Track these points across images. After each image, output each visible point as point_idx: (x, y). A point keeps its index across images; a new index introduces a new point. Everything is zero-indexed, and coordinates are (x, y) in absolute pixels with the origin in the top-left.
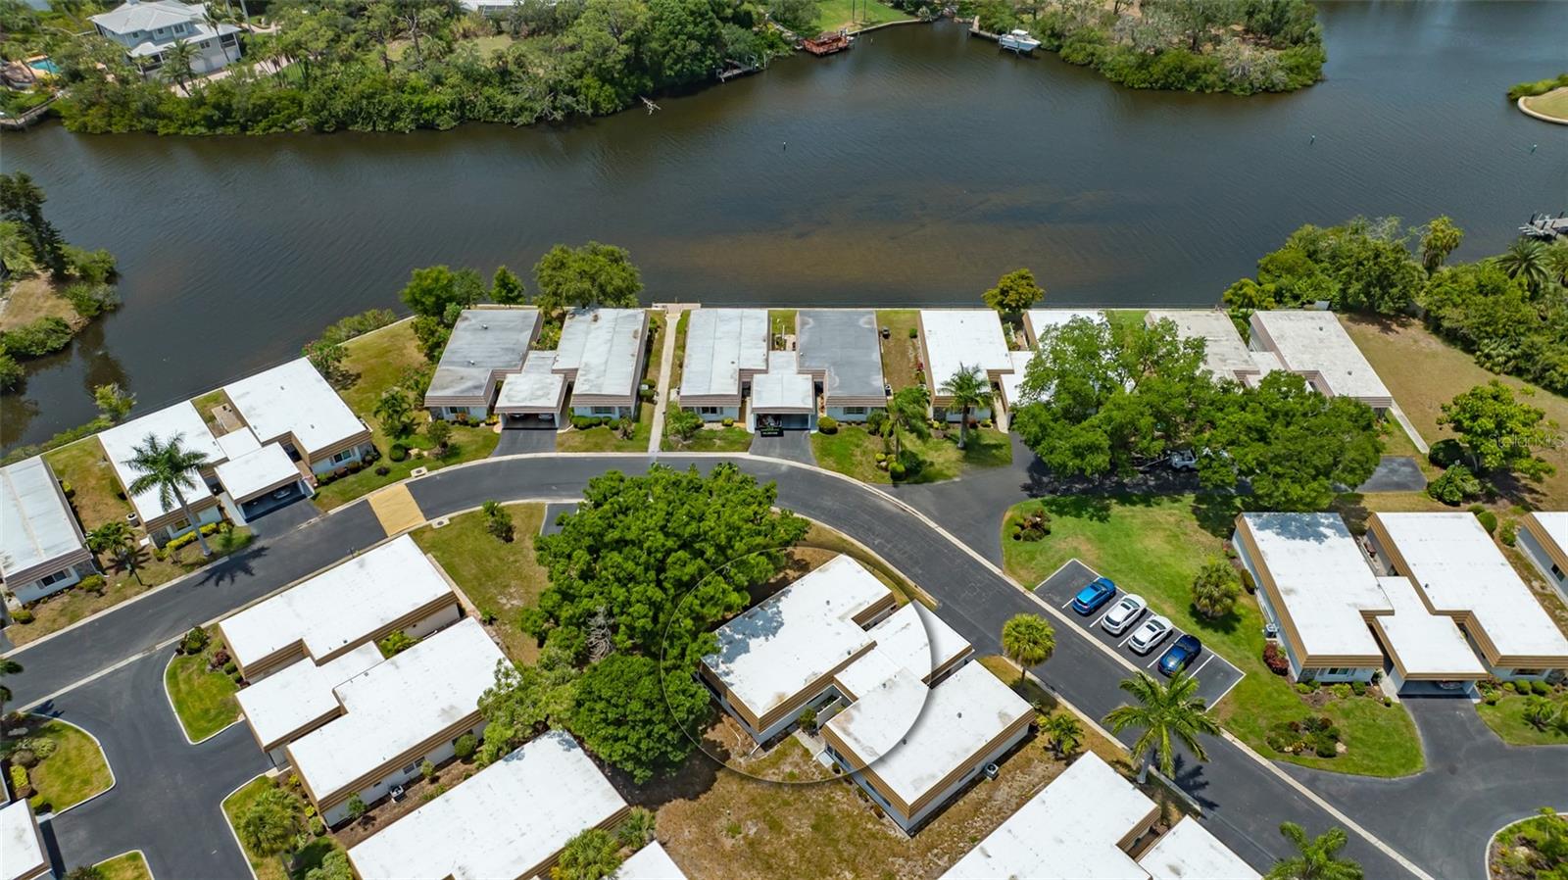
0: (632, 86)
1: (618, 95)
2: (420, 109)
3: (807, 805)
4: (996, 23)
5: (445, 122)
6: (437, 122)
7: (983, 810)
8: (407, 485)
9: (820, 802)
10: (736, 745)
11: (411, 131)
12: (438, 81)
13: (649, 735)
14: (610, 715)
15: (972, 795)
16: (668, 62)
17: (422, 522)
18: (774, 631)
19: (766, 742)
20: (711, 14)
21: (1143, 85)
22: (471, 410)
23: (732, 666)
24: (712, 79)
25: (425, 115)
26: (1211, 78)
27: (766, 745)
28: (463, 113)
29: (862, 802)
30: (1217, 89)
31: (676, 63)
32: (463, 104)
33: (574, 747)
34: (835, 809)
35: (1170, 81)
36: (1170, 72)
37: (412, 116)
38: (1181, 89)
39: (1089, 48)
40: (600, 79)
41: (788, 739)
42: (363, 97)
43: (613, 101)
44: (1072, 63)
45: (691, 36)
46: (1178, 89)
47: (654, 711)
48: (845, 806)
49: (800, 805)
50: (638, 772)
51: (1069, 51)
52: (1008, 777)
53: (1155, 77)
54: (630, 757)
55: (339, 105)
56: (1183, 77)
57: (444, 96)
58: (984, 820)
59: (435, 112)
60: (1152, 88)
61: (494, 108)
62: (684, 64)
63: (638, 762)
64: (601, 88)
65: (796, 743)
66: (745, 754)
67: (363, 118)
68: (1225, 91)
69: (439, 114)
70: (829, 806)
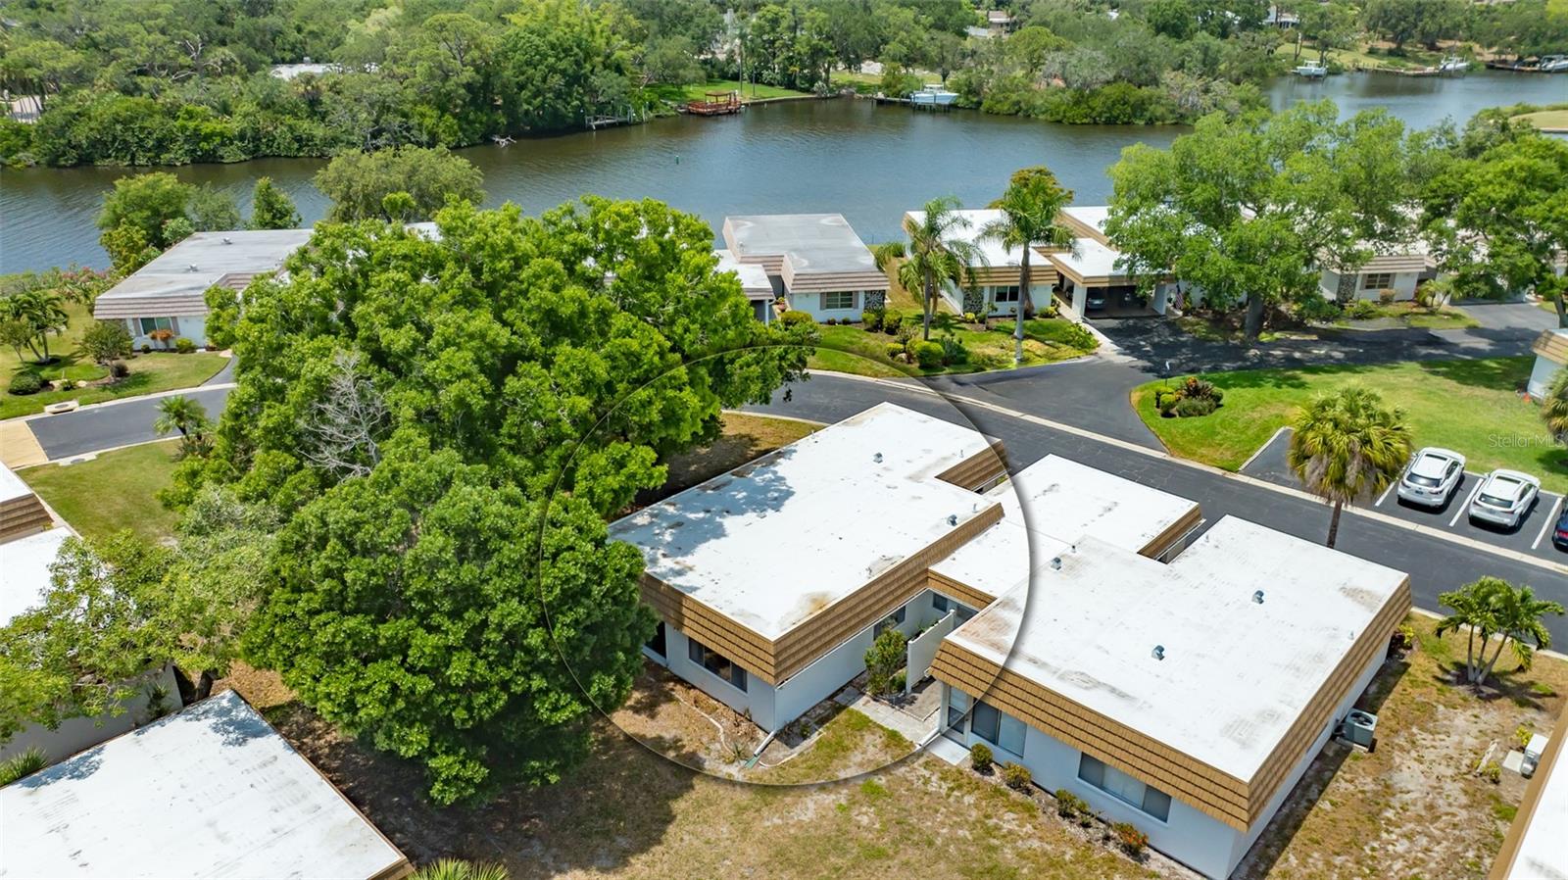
0: (481, 123)
1: (461, 129)
2: (197, 137)
3: (931, 852)
4: (903, 89)
5: (231, 154)
6: (221, 152)
7: (1390, 814)
8: (28, 422)
9: (965, 841)
10: (714, 739)
11: (184, 164)
12: (225, 110)
13: (474, 641)
14: (348, 577)
15: (1341, 785)
16: (525, 94)
17: (40, 458)
18: (777, 504)
19: (791, 725)
20: (576, 50)
21: (1085, 121)
22: (181, 324)
23: (688, 560)
24: (579, 127)
25: (204, 145)
26: (1159, 111)
27: (790, 734)
28: (257, 148)
29: (1073, 830)
30: (1167, 122)
31: (535, 97)
32: (256, 139)
33: (259, 733)
34: (1009, 853)
35: (1115, 114)
36: (1114, 104)
37: (186, 147)
38: (1128, 123)
39: (1014, 97)
40: (439, 108)
41: (842, 716)
42: (118, 122)
43: (455, 133)
44: (998, 114)
45: (552, 69)
46: (1124, 123)
47: (491, 566)
48: (1036, 844)
49: (912, 854)
50: (442, 763)
51: (993, 103)
52: (1401, 741)
53: (1098, 109)
54: (416, 711)
55: (81, 134)
56: (1129, 110)
57: (234, 125)
58: (1409, 837)
59: (218, 140)
60: (1095, 123)
61: (299, 139)
62: (545, 98)
63: (444, 732)
64: (440, 118)
65: (865, 724)
66: (740, 755)
67: (117, 150)
68: (1176, 124)
69: (223, 144)
70: (993, 849)
